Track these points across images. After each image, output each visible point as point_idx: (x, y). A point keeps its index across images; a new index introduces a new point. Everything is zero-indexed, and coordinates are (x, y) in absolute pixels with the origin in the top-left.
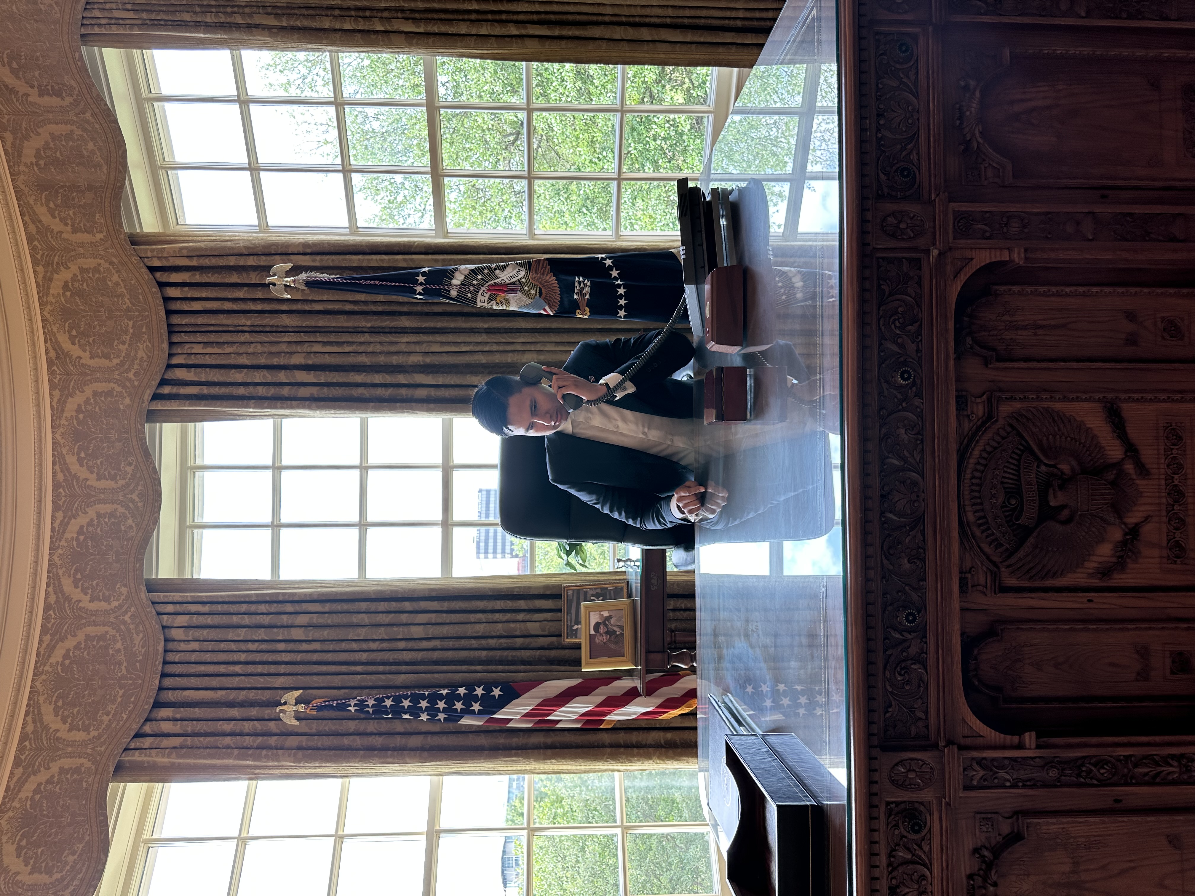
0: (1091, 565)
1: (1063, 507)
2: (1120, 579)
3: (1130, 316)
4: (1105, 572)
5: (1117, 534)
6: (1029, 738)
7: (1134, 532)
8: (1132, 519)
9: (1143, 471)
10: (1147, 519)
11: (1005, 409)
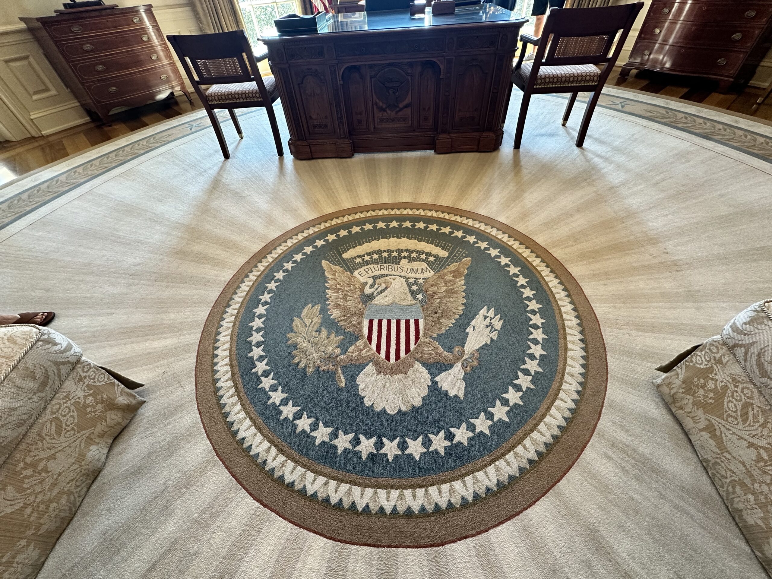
0: (377, 101)
1: (389, 93)
2: (375, 107)
3: (429, 109)
4: (376, 104)
5: (384, 106)
6: (342, 82)
7: (384, 110)
8: (387, 110)
9: (397, 112)
10: (387, 113)
11: (409, 78)
